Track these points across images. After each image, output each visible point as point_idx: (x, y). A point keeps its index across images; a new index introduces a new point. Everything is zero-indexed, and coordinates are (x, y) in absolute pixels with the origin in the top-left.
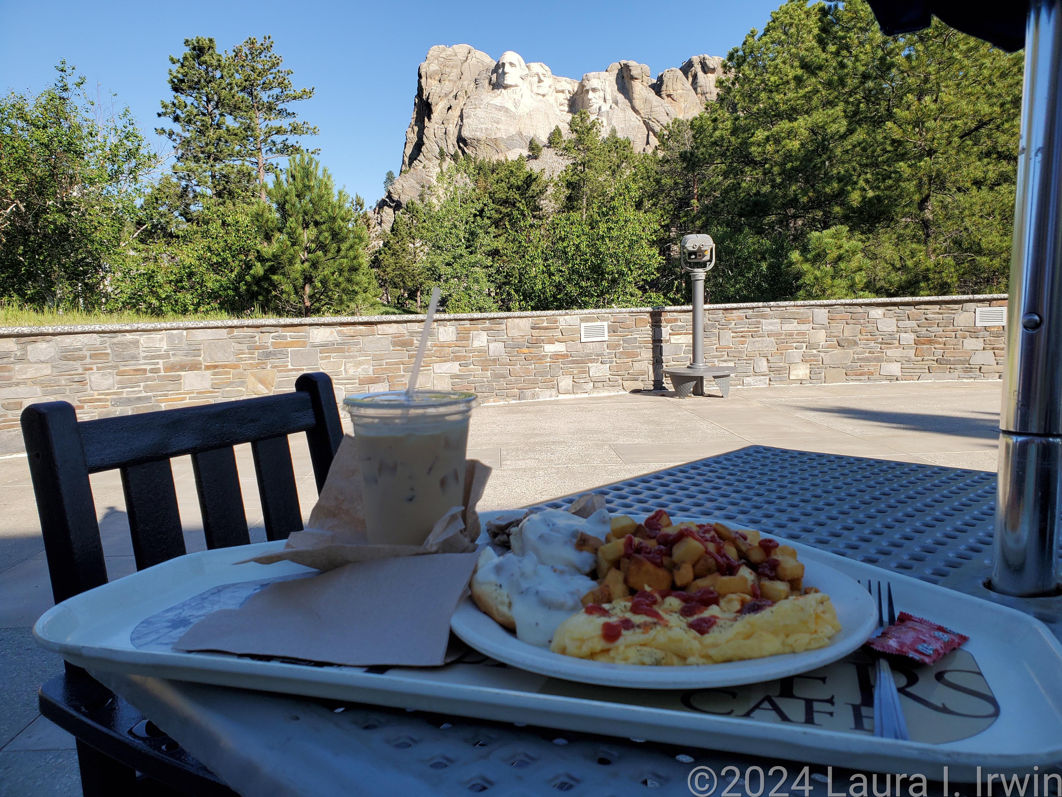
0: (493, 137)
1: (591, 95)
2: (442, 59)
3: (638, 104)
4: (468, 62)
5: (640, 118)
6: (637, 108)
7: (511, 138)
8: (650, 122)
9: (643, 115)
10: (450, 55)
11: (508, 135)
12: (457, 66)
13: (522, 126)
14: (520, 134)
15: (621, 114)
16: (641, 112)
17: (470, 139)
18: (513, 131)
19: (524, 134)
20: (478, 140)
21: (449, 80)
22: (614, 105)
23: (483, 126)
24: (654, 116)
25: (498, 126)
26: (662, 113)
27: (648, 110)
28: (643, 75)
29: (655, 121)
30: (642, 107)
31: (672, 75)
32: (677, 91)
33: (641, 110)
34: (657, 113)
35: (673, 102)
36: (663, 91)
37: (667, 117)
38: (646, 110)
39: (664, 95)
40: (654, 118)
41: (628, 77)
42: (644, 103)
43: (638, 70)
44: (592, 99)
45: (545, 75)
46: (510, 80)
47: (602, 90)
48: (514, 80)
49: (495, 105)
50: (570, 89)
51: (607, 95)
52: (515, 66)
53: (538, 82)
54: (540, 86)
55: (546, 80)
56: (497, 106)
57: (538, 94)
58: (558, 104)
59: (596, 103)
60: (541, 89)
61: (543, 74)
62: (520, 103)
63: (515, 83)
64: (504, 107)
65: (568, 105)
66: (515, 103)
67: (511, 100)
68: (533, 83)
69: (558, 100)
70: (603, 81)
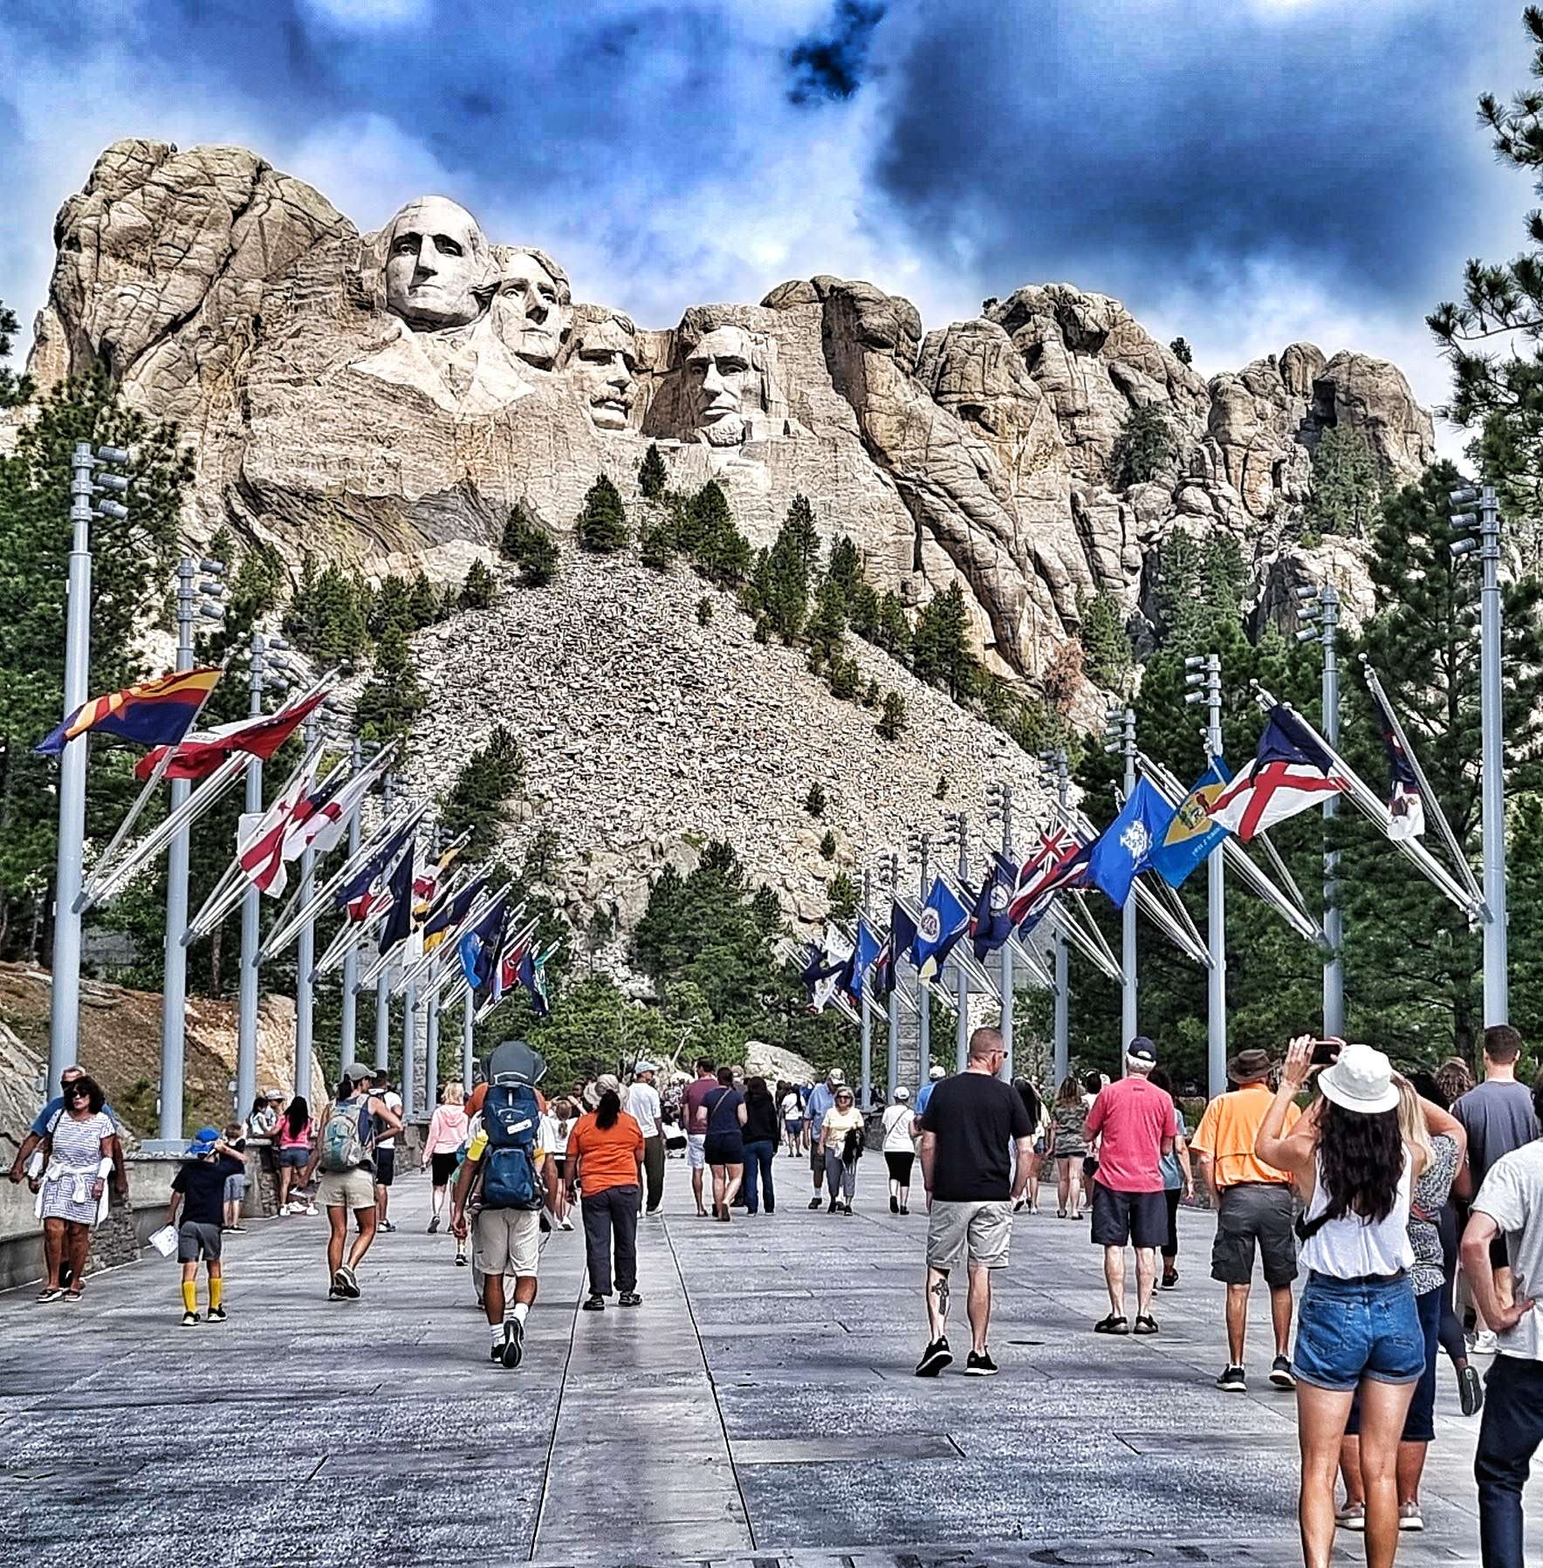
0: (371, 491)
1: (713, 380)
2: (161, 192)
3: (883, 428)
4: (257, 211)
5: (887, 478)
6: (882, 440)
7: (435, 501)
8: (927, 497)
9: (898, 468)
10: (192, 181)
11: (425, 489)
12: (216, 221)
14: (469, 490)
15: (825, 459)
16: (892, 455)
17: (278, 489)
18: (442, 477)
19: (484, 492)
20: (311, 497)
21: (188, 271)
22: (795, 425)
23: (330, 448)
24: (939, 476)
26: (963, 467)
27: (916, 453)
28: (902, 333)
29: (941, 492)
30: (894, 442)
31: (979, 343)
32: (996, 396)
33: (893, 448)
34: (948, 464)
35: (983, 432)
36: (950, 392)
37: (981, 483)
38: (909, 453)
39: (954, 407)
40: (937, 482)
41: (851, 334)
42: (903, 426)
43: (885, 314)
44: (718, 394)
45: (551, 291)
46: (438, 297)
47: (756, 369)
48: (453, 299)
49: (377, 379)
50: (630, 351)
51: (772, 386)
52: (459, 251)
53: (529, 315)
54: (533, 330)
55: (554, 310)
56: (384, 382)
57: (523, 357)
58: (588, 397)
59: (733, 409)
60: (536, 339)
61: (543, 289)
62: (471, 381)
63: (455, 310)
64: (412, 389)
65: (623, 403)
66: (453, 381)
67: (437, 365)
68: (505, 316)
69: (587, 384)
70: (760, 337)
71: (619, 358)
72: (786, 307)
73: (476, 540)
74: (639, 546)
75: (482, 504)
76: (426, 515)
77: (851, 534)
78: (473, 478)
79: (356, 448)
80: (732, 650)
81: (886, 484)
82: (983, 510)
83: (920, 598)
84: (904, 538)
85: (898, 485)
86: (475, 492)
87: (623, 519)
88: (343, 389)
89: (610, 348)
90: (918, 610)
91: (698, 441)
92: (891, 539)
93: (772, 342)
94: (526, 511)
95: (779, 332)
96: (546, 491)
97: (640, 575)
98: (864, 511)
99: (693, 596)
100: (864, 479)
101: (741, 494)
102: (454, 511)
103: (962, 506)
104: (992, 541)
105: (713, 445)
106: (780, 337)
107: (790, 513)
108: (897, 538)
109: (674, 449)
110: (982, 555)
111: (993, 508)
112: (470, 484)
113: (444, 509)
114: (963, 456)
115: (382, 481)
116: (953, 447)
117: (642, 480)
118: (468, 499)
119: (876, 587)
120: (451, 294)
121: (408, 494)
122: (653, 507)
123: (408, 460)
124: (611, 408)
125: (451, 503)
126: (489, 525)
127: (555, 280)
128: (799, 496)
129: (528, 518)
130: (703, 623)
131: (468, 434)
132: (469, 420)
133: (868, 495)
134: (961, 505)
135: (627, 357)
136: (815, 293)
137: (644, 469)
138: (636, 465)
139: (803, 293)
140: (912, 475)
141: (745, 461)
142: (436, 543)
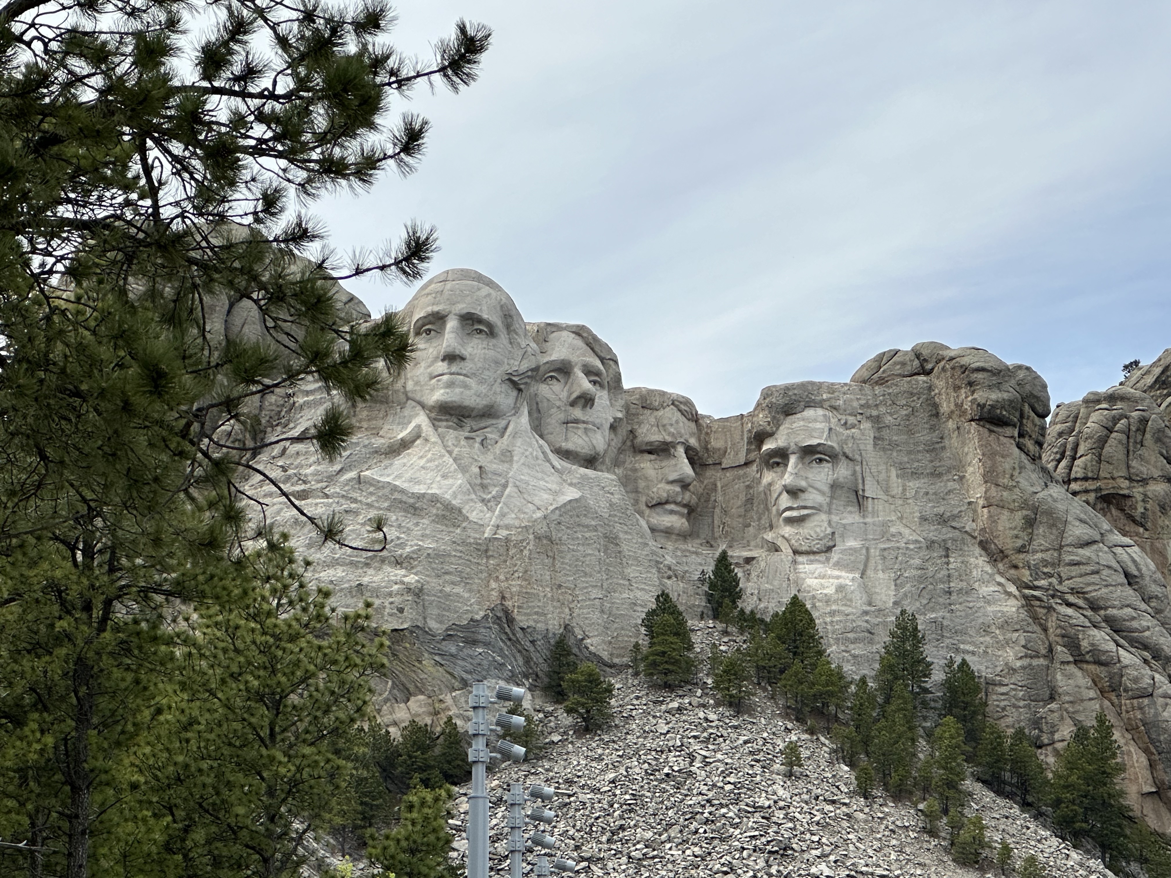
0: (388, 623)
1: (796, 473)
3: (1006, 526)
5: (1012, 589)
6: (1006, 541)
8: (1063, 609)
9: (1026, 575)
11: (452, 618)
13: (515, 586)
15: (934, 566)
16: (1018, 559)
18: (472, 603)
19: (522, 620)
22: (897, 526)
24: (1077, 582)
25: (412, 579)
26: (1105, 572)
27: (1047, 556)
28: (1026, 407)
29: (1081, 602)
30: (1019, 543)
31: (1123, 416)
32: (1144, 482)
33: (1021, 550)
34: (1089, 568)
35: (1131, 527)
36: (1086, 479)
37: (1129, 591)
38: (1039, 555)
39: (1092, 497)
40: (1074, 591)
41: (965, 412)
42: (1030, 523)
43: (1006, 386)
44: (802, 491)
45: (598, 374)
46: (466, 386)
47: (847, 457)
48: (483, 389)
49: (395, 489)
50: (693, 442)
51: (868, 480)
52: (491, 332)
53: (573, 404)
54: (576, 421)
55: (602, 397)
56: (403, 491)
57: (566, 454)
58: (644, 499)
59: (818, 509)
60: (580, 432)
61: (589, 371)
62: (505, 486)
63: (484, 402)
64: (434, 499)
65: (685, 506)
66: (484, 487)
67: (464, 469)
68: (544, 405)
69: (642, 484)
70: (851, 420)
71: (681, 451)
72: (882, 382)
73: (513, 679)
74: (710, 681)
75: (520, 635)
76: (453, 650)
77: (968, 658)
78: (509, 604)
79: (371, 571)
80: (829, 808)
81: (1009, 594)
82: (1135, 624)
83: (1057, 736)
84: (1035, 662)
85: (1025, 597)
86: (510, 621)
87: (690, 647)
88: (355, 501)
89: (669, 439)
90: (1056, 750)
91: (777, 549)
92: (1018, 664)
93: (866, 425)
94: (571, 641)
95: (875, 413)
96: (595, 616)
97: (712, 716)
98: (985, 630)
99: (779, 742)
100: (986, 590)
101: (832, 613)
102: (487, 644)
103: (1109, 621)
104: (1146, 661)
105: (796, 552)
106: (876, 420)
107: (892, 635)
108: (1026, 662)
109: (749, 560)
110: (1136, 680)
111: (1147, 621)
112: (507, 612)
113: (474, 643)
114: (1106, 558)
115: (401, 610)
116: (1095, 547)
117: (710, 598)
118: (502, 628)
119: (1003, 723)
120: (481, 382)
121: (433, 624)
122: (725, 633)
123: (433, 584)
124: (672, 512)
125: (483, 633)
126: (528, 661)
127: (602, 360)
128: (903, 612)
129: (575, 650)
130: (789, 775)
131: (502, 550)
132: (503, 533)
133: (989, 609)
134: (1107, 620)
135: (688, 450)
136: (916, 363)
137: (712, 586)
138: (702, 581)
139: (903, 364)
140: (1043, 583)
141: (836, 573)
142: (465, 684)
